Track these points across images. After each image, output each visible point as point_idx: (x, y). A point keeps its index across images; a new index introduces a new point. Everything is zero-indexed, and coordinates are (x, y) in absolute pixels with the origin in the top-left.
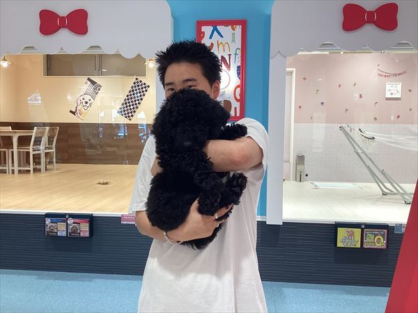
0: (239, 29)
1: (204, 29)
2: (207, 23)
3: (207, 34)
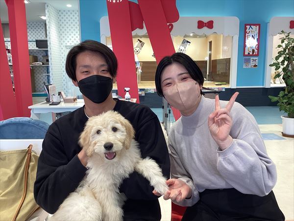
0: (258, 27)
1: (247, 26)
2: (248, 25)
3: (248, 29)
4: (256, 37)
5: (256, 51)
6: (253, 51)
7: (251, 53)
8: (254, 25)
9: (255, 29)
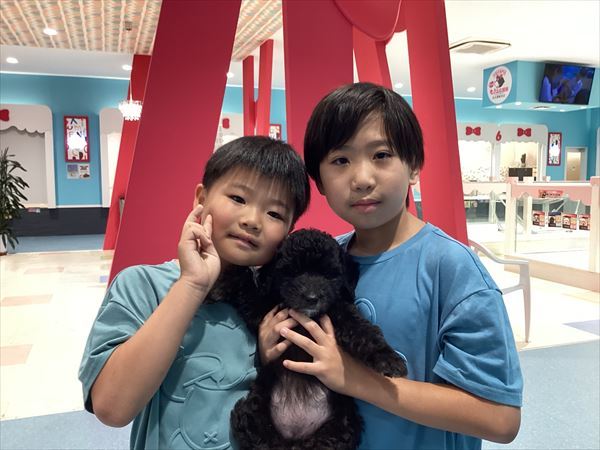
4: (84, 135)
5: (85, 154)
6: (81, 154)
7: (78, 158)
8: (78, 118)
9: (81, 124)
